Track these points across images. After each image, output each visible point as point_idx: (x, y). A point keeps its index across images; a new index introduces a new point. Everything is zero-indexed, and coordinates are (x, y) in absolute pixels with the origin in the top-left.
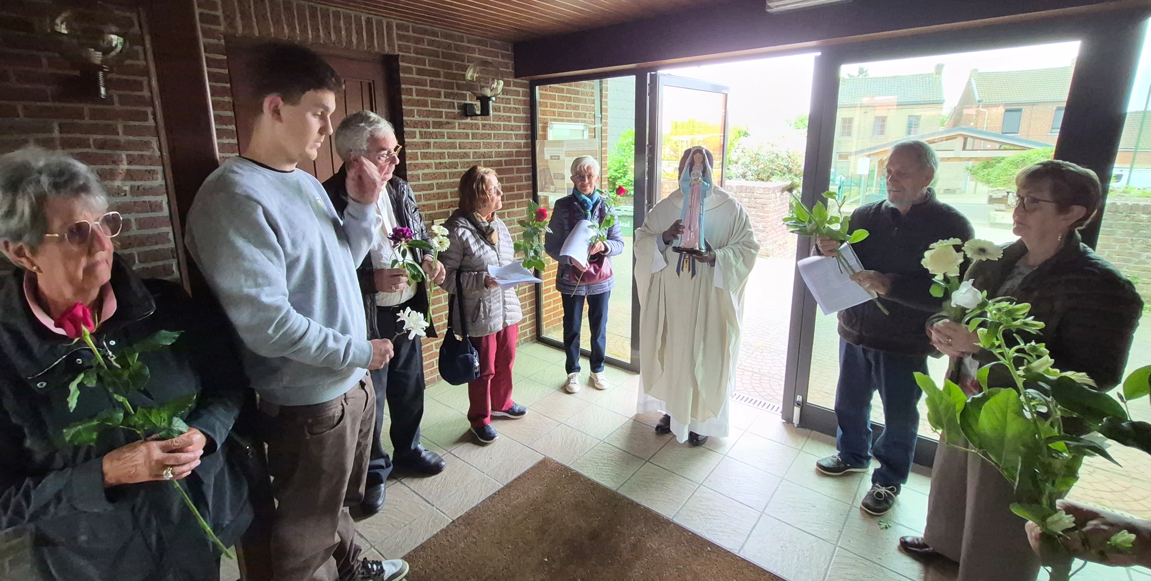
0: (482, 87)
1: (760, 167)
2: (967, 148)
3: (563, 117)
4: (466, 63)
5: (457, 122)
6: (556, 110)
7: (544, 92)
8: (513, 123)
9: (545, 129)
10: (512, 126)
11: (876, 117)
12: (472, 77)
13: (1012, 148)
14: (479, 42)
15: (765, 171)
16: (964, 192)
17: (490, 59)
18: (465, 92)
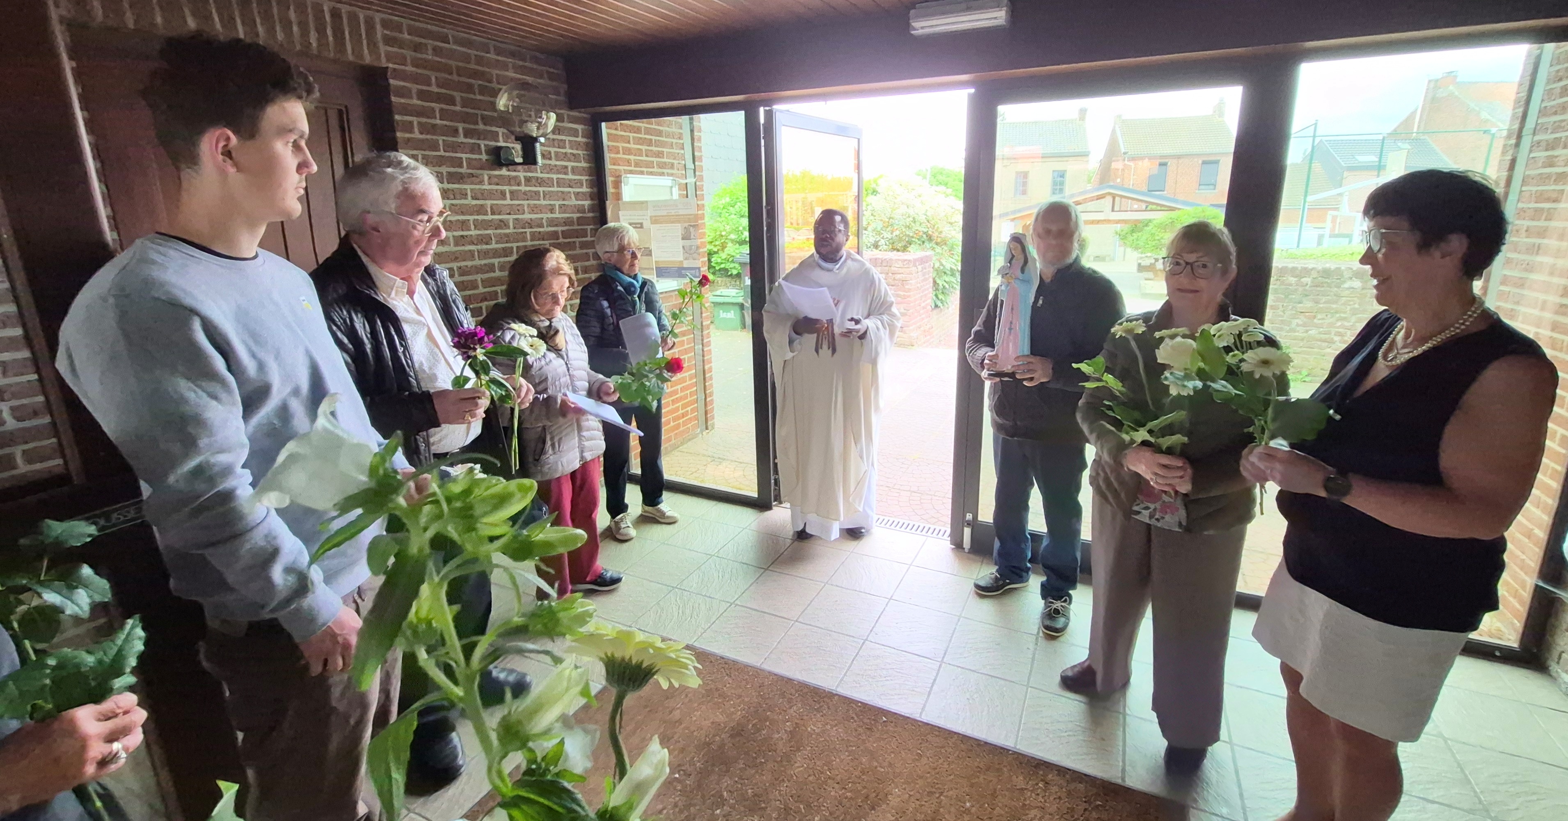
0: (523, 122)
1: (894, 234)
2: (1116, 209)
3: (641, 168)
4: (495, 85)
5: (486, 175)
6: (632, 157)
7: (614, 132)
8: (571, 176)
9: (617, 184)
10: (570, 180)
11: (1017, 173)
12: (507, 106)
13: (1159, 208)
14: (513, 55)
15: (900, 240)
16: (1113, 260)
17: (529, 79)
18: (494, 129)
